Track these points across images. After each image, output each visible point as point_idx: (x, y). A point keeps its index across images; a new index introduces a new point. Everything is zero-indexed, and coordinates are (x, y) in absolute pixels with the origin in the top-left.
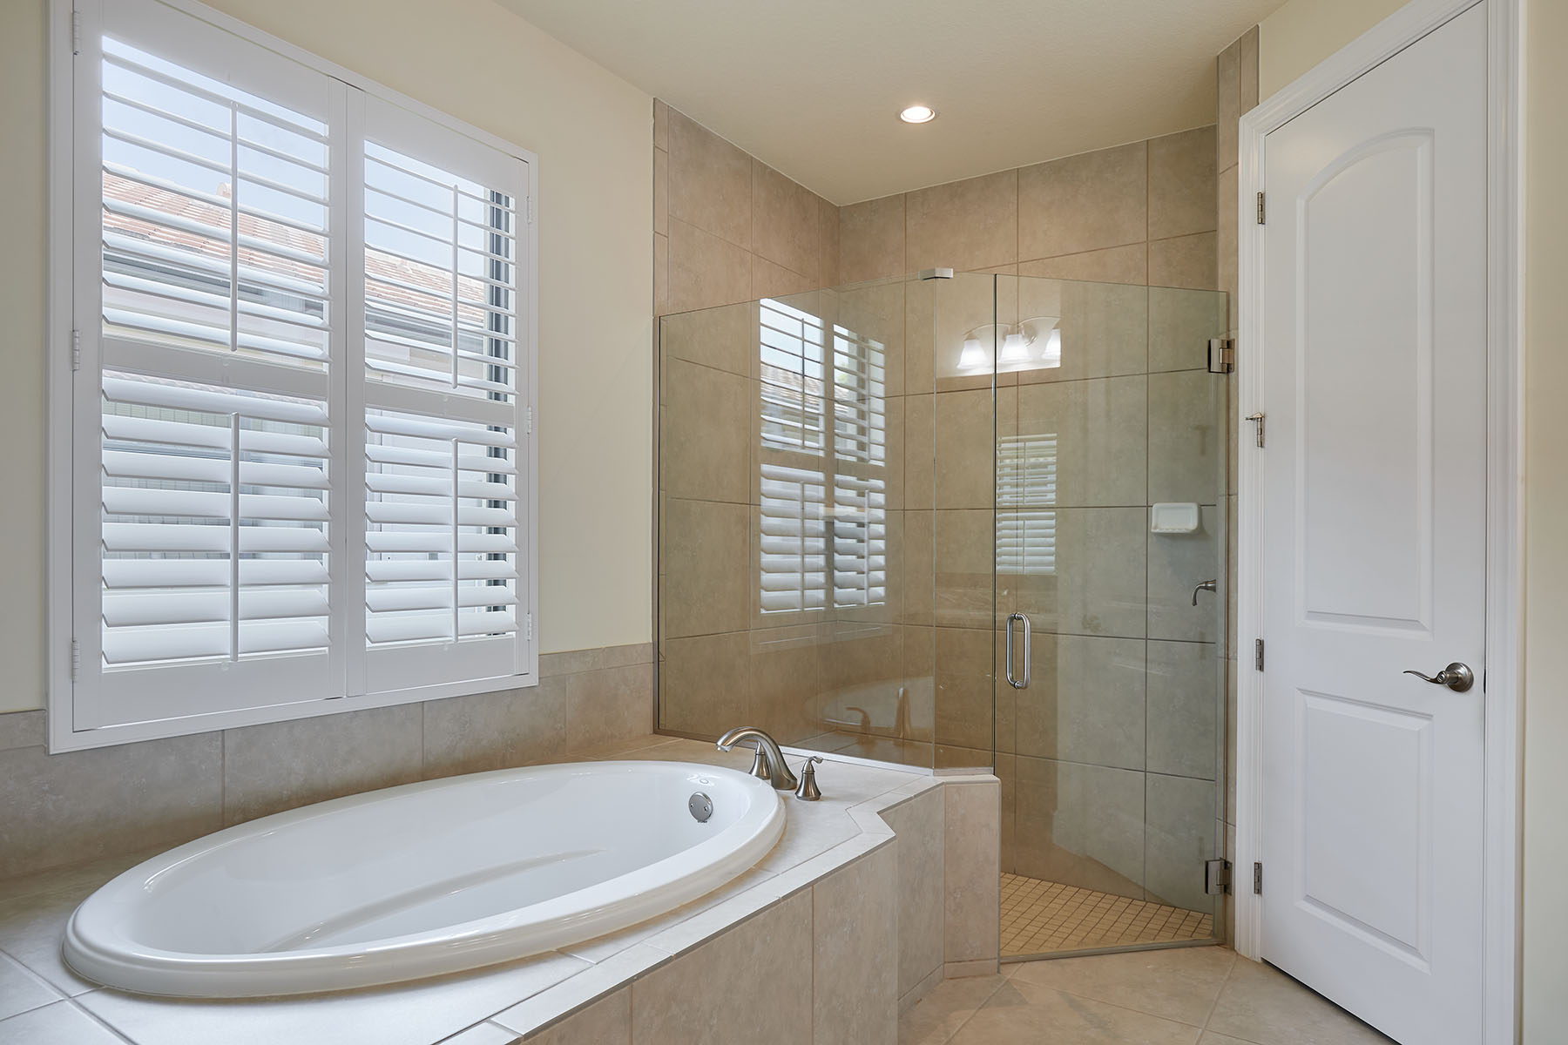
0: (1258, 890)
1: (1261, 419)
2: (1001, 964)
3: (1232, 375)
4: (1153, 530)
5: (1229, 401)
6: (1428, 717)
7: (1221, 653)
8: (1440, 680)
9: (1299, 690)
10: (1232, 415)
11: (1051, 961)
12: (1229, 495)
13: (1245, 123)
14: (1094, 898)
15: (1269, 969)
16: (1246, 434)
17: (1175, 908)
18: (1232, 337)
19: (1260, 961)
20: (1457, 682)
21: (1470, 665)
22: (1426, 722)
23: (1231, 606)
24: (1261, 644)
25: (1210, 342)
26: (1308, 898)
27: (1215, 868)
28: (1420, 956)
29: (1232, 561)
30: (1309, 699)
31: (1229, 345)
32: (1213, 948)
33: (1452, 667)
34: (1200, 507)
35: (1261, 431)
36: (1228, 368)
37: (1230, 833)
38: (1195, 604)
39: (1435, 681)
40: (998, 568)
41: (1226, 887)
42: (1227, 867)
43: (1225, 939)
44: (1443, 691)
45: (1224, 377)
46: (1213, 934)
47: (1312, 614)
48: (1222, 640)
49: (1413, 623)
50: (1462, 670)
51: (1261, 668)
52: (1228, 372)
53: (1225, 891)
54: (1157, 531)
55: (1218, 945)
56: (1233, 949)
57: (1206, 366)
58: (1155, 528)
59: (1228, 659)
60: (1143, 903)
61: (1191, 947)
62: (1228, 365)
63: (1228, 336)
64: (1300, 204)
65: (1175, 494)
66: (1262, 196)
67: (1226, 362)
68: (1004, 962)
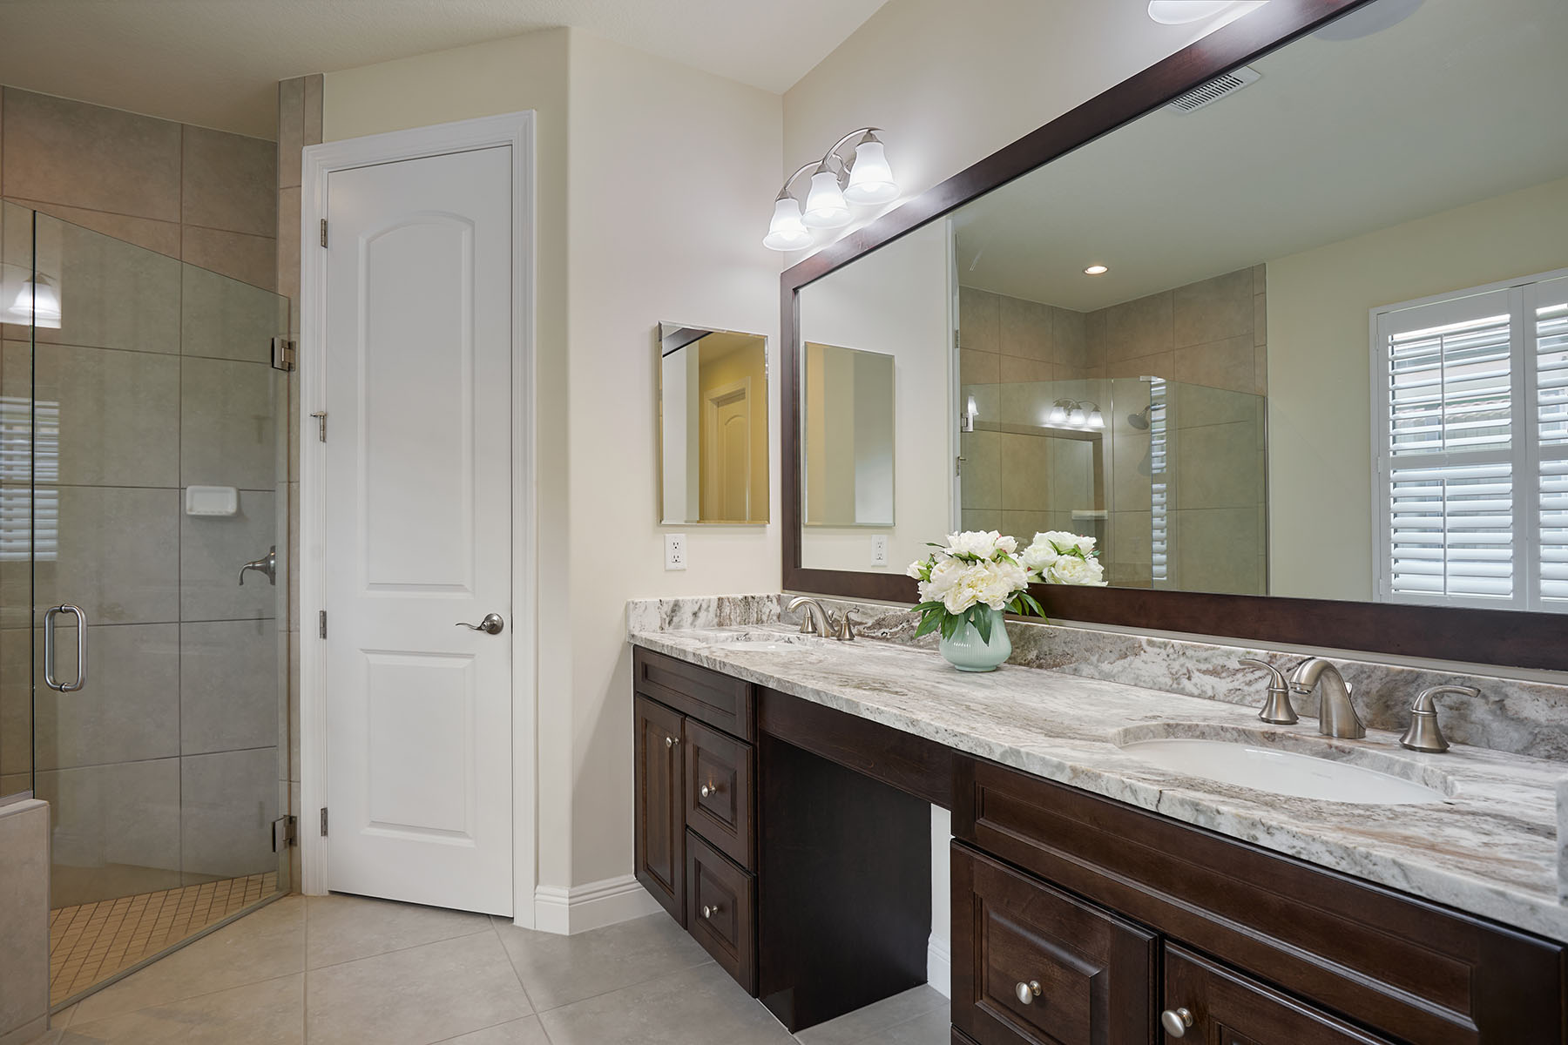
0: (325, 832)
1: (324, 417)
2: (52, 1015)
3: (293, 374)
4: (189, 513)
5: (291, 397)
6: (471, 656)
7: (282, 626)
8: (483, 628)
9: (362, 650)
10: (292, 410)
11: (114, 986)
12: (289, 482)
13: (309, 153)
14: (121, 906)
15: (337, 898)
16: (308, 430)
17: (233, 879)
18: (293, 340)
19: (327, 894)
20: (493, 628)
21: (500, 614)
22: (468, 661)
23: (292, 583)
24: (324, 615)
25: (273, 340)
26: (374, 824)
27: (280, 826)
28: (467, 836)
29: (292, 542)
30: (369, 656)
31: (290, 346)
32: (282, 900)
33: (488, 618)
34: (239, 491)
35: (324, 428)
36: (289, 367)
37: (294, 789)
38: (242, 583)
39: (480, 629)
40: (36, 554)
41: (292, 840)
42: (292, 821)
43: (291, 888)
44: (484, 635)
45: (285, 375)
46: (278, 888)
47: (374, 586)
48: (282, 614)
49: (458, 587)
50: (495, 618)
51: (324, 636)
52: (289, 370)
53: (291, 843)
54: (194, 513)
55: (285, 896)
56: (301, 894)
57: (270, 361)
58: (191, 510)
59: (290, 631)
60: (181, 890)
61: (261, 908)
62: (289, 364)
63: (289, 338)
64: (362, 242)
65: (215, 477)
66: (324, 223)
67: (287, 360)
68: (53, 1014)
